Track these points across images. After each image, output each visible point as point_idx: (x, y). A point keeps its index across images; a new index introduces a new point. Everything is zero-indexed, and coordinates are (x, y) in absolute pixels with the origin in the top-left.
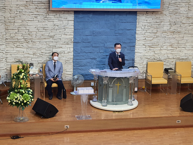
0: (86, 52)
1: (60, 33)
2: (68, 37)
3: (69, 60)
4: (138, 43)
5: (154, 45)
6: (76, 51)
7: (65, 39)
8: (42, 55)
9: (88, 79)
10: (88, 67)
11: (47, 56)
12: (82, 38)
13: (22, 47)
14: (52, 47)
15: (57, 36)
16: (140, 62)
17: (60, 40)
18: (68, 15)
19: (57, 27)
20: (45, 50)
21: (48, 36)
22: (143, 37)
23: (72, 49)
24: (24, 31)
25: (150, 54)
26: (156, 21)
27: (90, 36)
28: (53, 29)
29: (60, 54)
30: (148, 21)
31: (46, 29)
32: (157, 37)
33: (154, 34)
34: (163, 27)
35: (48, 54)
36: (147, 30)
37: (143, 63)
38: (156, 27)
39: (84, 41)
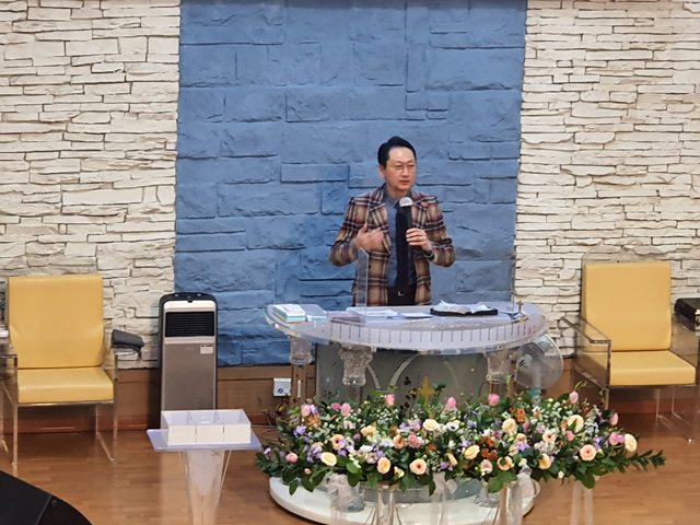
0: (248, 209)
1: (103, 107)
2: (145, 126)
3: (154, 253)
4: (531, 160)
5: (619, 170)
6: (189, 205)
7: (131, 137)
8: (1, 229)
9: (258, 357)
10: (255, 292)
11: (27, 230)
12: (226, 130)
14: (60, 183)
15: (89, 123)
16: (545, 263)
17: (100, 146)
18: (147, 5)
19: (84, 75)
20: (20, 198)
21: (39, 122)
22: (563, 128)
23: (169, 196)
25: (599, 219)
26: (630, 38)
27: (268, 123)
28: (65, 84)
29: (101, 220)
30: (589, 42)
31: (24, 86)
32: (637, 128)
33: (619, 113)
34: (669, 73)
35: (35, 223)
36: (580, 92)
37: (562, 268)
38: (631, 74)
39: (233, 149)
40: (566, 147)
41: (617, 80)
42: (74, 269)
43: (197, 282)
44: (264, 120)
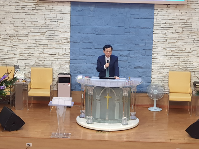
0: (86, 55)
1: (53, 30)
2: (63, 34)
3: (65, 64)
4: (156, 46)
5: (178, 49)
6: (73, 53)
7: (59, 37)
8: (30, 57)
11: (36, 57)
12: (81, 36)
13: (6, 45)
14: (43, 47)
15: (50, 33)
16: (159, 71)
17: (52, 39)
18: (63, 6)
19: (49, 22)
20: (34, 50)
21: (38, 32)
23: (68, 51)
24: (8, 25)
25: (173, 61)
27: (92, 34)
28: (44, 24)
29: (52, 56)
30: (170, 18)
31: (35, 24)
32: (183, 39)
33: (178, 35)
34: (191, 26)
35: (38, 56)
36: (168, 30)
37: (163, 72)
38: (181, 26)
39: (83, 40)
40: (164, 43)
41: (177, 27)
42: (46, 67)
43: (75, 71)
44: (90, 34)
